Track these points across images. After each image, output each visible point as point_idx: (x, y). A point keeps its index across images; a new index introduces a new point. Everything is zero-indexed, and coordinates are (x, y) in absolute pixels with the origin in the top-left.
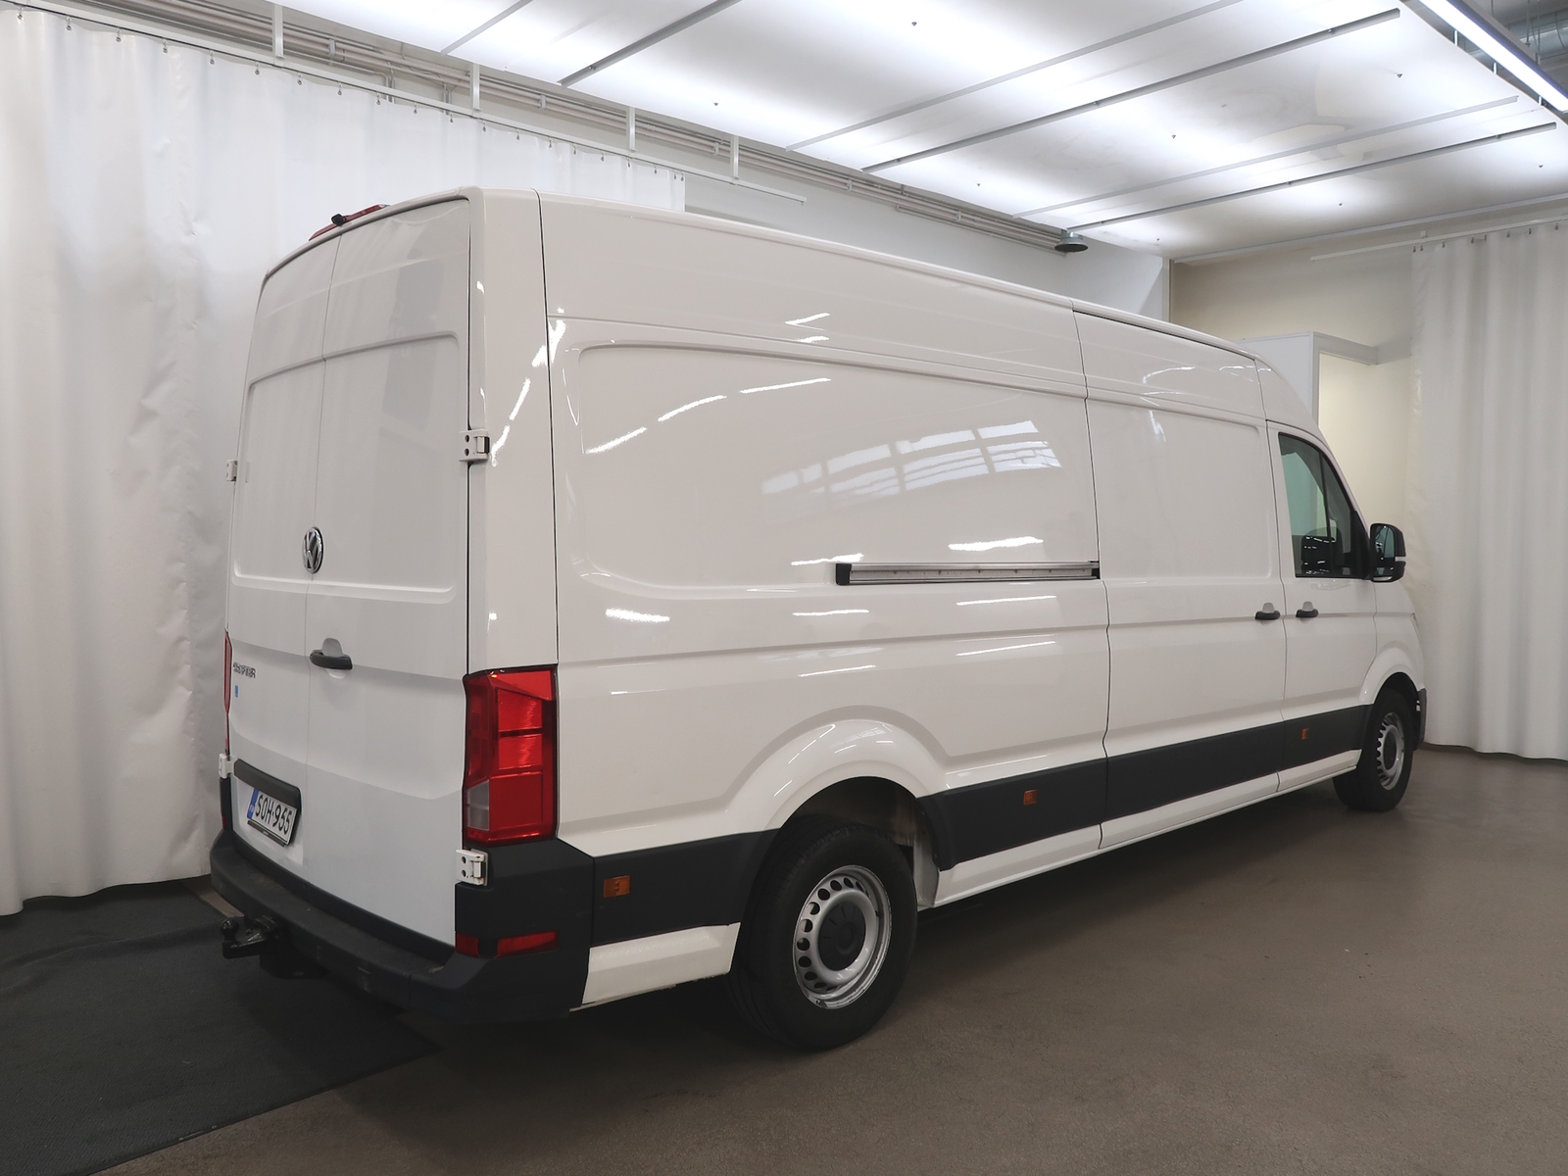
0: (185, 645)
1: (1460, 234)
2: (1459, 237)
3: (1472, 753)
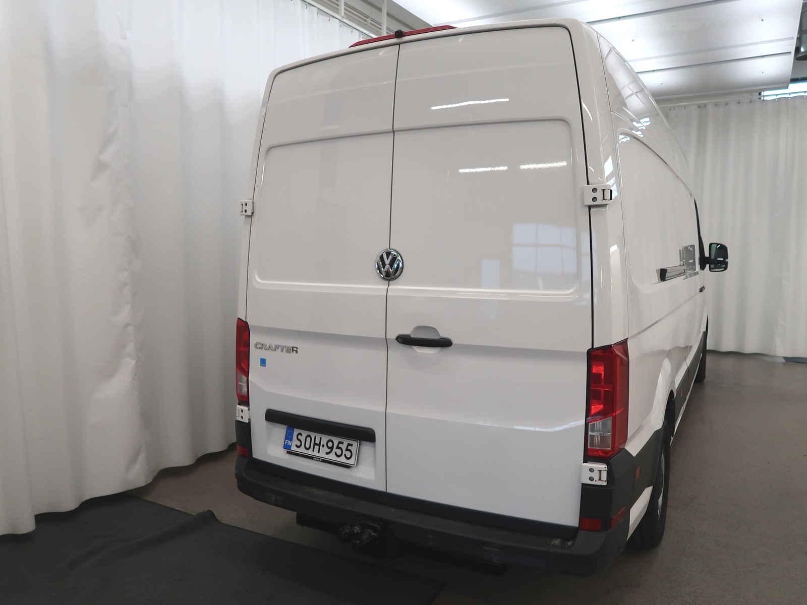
0: (131, 328)
1: (692, 103)
2: (693, 105)
3: (715, 352)
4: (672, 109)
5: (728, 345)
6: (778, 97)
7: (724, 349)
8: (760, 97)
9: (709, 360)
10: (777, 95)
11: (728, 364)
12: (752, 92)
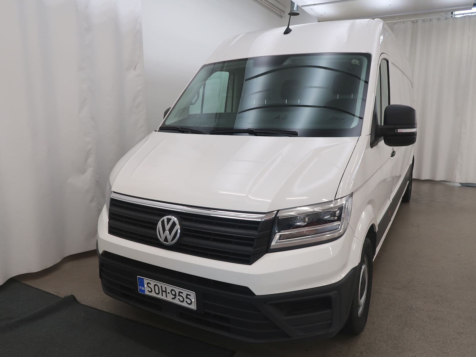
1: (409, 20)
2: (408, 21)
3: (418, 180)
4: (395, 24)
5: (426, 176)
6: (464, 15)
7: (423, 178)
8: (452, 15)
9: (414, 184)
10: (463, 14)
11: (425, 187)
12: (446, 12)
